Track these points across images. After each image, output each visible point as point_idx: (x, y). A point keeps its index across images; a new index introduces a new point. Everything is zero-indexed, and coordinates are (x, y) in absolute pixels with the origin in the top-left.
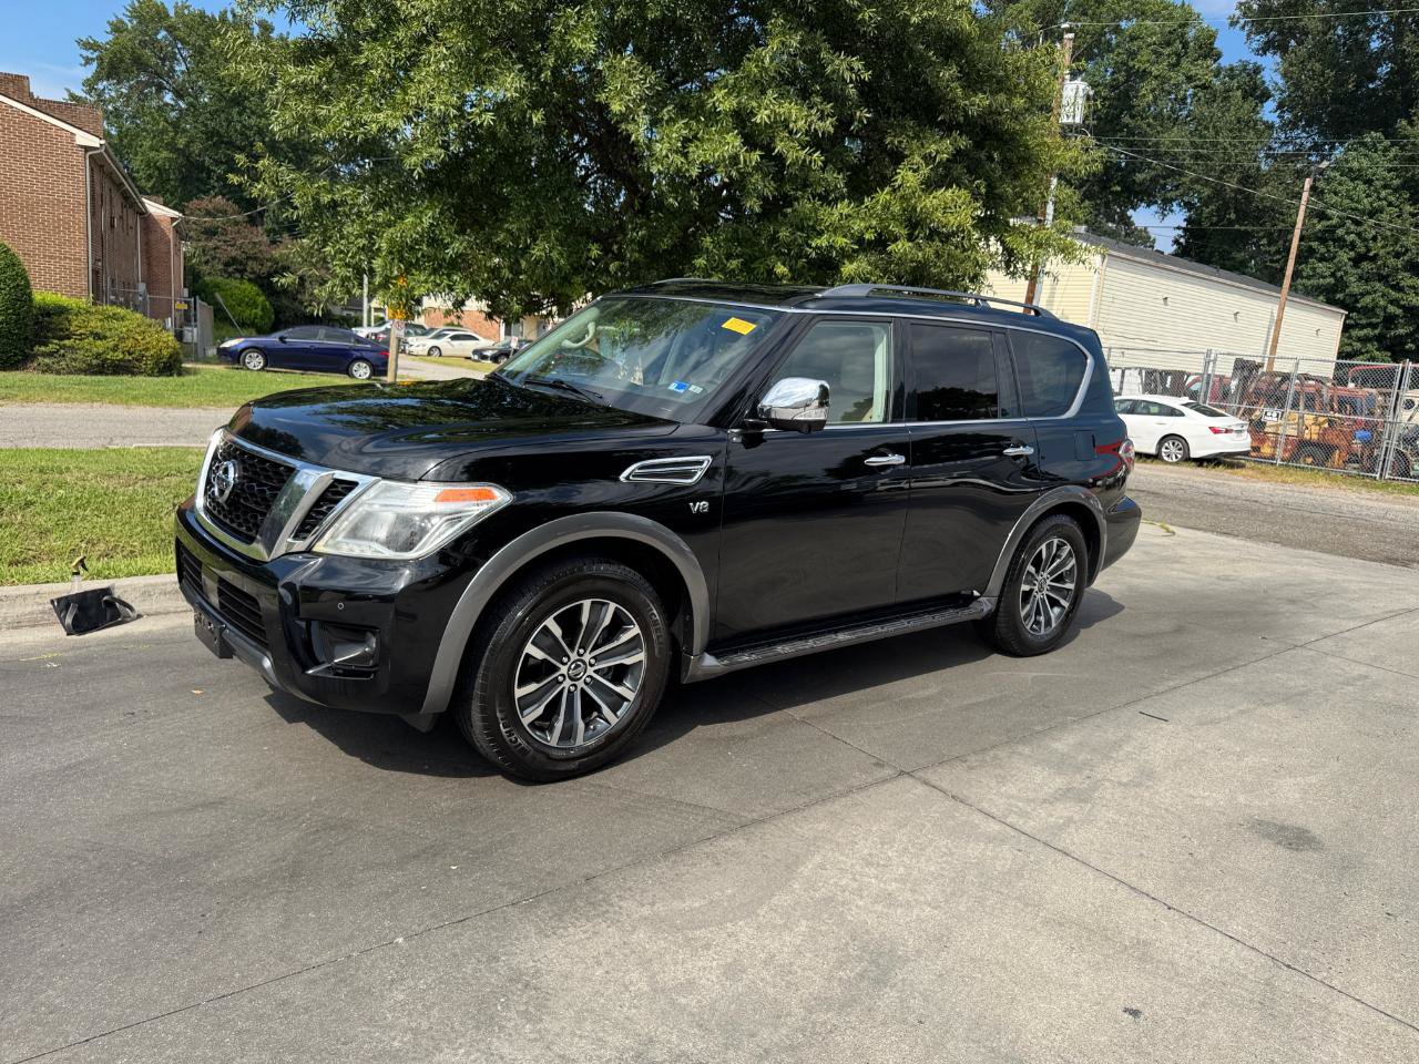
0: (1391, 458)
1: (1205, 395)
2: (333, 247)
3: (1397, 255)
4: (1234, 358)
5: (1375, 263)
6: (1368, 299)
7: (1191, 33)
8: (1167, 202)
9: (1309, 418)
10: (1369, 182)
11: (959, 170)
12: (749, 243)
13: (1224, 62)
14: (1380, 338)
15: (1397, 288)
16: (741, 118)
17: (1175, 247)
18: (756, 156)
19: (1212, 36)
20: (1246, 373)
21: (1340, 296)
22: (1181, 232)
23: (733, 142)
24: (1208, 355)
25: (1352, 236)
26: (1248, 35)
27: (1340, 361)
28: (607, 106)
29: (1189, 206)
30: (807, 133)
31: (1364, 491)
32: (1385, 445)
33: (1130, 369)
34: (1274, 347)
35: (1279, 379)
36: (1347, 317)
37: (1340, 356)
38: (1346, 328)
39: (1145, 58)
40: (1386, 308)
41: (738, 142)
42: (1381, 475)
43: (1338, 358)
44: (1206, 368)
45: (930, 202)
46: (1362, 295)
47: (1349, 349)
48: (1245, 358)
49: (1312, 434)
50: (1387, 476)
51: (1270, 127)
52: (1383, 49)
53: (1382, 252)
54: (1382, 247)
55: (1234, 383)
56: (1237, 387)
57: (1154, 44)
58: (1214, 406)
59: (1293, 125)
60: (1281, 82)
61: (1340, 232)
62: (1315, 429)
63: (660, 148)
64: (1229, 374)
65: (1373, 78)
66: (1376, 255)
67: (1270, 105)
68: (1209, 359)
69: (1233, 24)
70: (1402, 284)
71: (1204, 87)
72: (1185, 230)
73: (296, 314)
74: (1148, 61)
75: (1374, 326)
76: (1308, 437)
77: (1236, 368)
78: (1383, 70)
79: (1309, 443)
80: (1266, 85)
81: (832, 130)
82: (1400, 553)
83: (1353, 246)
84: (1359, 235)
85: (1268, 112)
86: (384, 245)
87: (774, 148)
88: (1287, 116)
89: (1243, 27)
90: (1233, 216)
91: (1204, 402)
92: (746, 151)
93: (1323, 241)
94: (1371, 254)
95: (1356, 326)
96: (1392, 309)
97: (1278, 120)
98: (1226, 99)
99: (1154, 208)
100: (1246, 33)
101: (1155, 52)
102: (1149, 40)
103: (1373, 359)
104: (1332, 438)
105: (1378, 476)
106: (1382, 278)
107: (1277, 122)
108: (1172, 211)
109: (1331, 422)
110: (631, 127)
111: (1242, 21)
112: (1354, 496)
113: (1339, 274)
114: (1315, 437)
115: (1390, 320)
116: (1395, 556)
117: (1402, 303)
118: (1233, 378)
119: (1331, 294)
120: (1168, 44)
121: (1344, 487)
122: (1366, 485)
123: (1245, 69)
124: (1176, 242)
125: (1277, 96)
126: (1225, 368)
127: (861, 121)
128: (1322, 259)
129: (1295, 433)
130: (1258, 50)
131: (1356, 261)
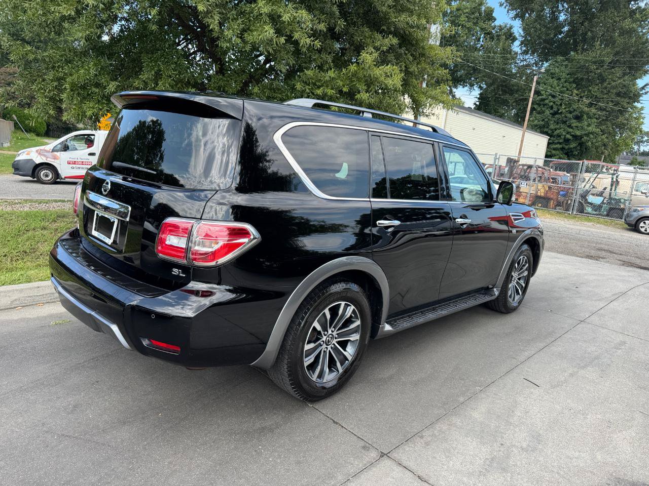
0: (576, 204)
1: (494, 175)
2: (37, 86)
3: (571, 113)
4: (507, 157)
5: (561, 115)
6: (558, 131)
7: (483, 8)
8: (472, 85)
9: (540, 186)
10: (559, 79)
11: (391, 57)
12: (280, 91)
13: (497, 23)
14: (562, 149)
15: (570, 126)
16: (274, 19)
17: (475, 106)
18: (283, 40)
19: (492, 11)
20: (512, 164)
21: (545, 130)
22: (477, 100)
23: (269, 31)
24: (496, 156)
25: (552, 103)
26: (508, 11)
27: (546, 159)
28: (196, 7)
29: (481, 88)
30: (312, 29)
31: (566, 220)
32: (574, 199)
33: (458, 162)
34: (520, 152)
35: (525, 167)
36: (549, 140)
37: (546, 156)
38: (549, 144)
39: (463, 19)
40: (565, 136)
41: (272, 31)
42: (572, 212)
43: (546, 157)
44: (495, 162)
45: (378, 72)
46: (556, 130)
47: (549, 153)
48: (512, 158)
49: (541, 193)
50: (575, 213)
51: (516, 53)
52: (565, 20)
53: (564, 111)
54: (564, 109)
55: (507, 169)
56: (508, 171)
57: (467, 13)
58: (498, 179)
59: (525, 53)
60: (522, 33)
61: (547, 101)
62: (542, 191)
63: (228, 33)
64: (504, 165)
65: (561, 33)
66: (561, 112)
67: (517, 43)
68: (496, 158)
69: (501, 5)
70: (573, 125)
71: (488, 34)
72: (479, 98)
73: (58, 127)
74: (465, 20)
75: (560, 143)
76: (540, 194)
77: (507, 162)
78: (566, 29)
79: (540, 197)
80: (515, 34)
81: (325, 30)
82: (593, 253)
83: (552, 108)
84: (554, 103)
85: (516, 47)
86: (67, 86)
87: (293, 37)
88: (524, 48)
89: (505, 7)
90: (501, 93)
91: (494, 178)
92: (277, 37)
93: (539, 105)
94: (560, 112)
95: (553, 143)
96: (568, 136)
97: (520, 50)
98: (498, 39)
99: (466, 88)
100: (507, 10)
101: (467, 17)
102: (465, 11)
103: (560, 158)
104: (550, 195)
105: (571, 213)
106: (564, 122)
107: (519, 51)
108: (474, 90)
109: (550, 188)
110: (210, 21)
111: (505, 5)
112: (563, 223)
113: (546, 120)
114: (542, 194)
115: (567, 141)
116: (591, 255)
117: (572, 134)
118: (506, 167)
119: (541, 129)
120: (473, 13)
121: (557, 218)
122: (565, 217)
123: (506, 27)
124: (475, 104)
125: (521, 39)
126: (503, 162)
127: (340, 27)
128: (539, 113)
129: (534, 192)
130: (512, 18)
131: (554, 114)
